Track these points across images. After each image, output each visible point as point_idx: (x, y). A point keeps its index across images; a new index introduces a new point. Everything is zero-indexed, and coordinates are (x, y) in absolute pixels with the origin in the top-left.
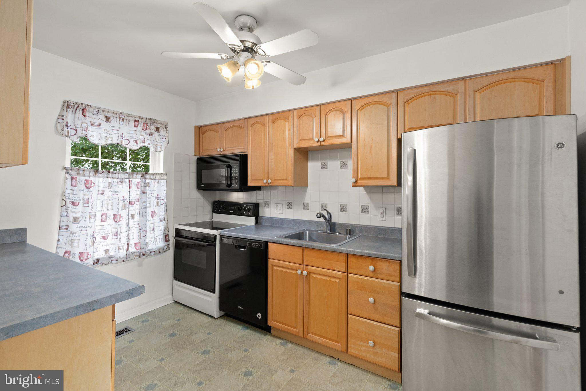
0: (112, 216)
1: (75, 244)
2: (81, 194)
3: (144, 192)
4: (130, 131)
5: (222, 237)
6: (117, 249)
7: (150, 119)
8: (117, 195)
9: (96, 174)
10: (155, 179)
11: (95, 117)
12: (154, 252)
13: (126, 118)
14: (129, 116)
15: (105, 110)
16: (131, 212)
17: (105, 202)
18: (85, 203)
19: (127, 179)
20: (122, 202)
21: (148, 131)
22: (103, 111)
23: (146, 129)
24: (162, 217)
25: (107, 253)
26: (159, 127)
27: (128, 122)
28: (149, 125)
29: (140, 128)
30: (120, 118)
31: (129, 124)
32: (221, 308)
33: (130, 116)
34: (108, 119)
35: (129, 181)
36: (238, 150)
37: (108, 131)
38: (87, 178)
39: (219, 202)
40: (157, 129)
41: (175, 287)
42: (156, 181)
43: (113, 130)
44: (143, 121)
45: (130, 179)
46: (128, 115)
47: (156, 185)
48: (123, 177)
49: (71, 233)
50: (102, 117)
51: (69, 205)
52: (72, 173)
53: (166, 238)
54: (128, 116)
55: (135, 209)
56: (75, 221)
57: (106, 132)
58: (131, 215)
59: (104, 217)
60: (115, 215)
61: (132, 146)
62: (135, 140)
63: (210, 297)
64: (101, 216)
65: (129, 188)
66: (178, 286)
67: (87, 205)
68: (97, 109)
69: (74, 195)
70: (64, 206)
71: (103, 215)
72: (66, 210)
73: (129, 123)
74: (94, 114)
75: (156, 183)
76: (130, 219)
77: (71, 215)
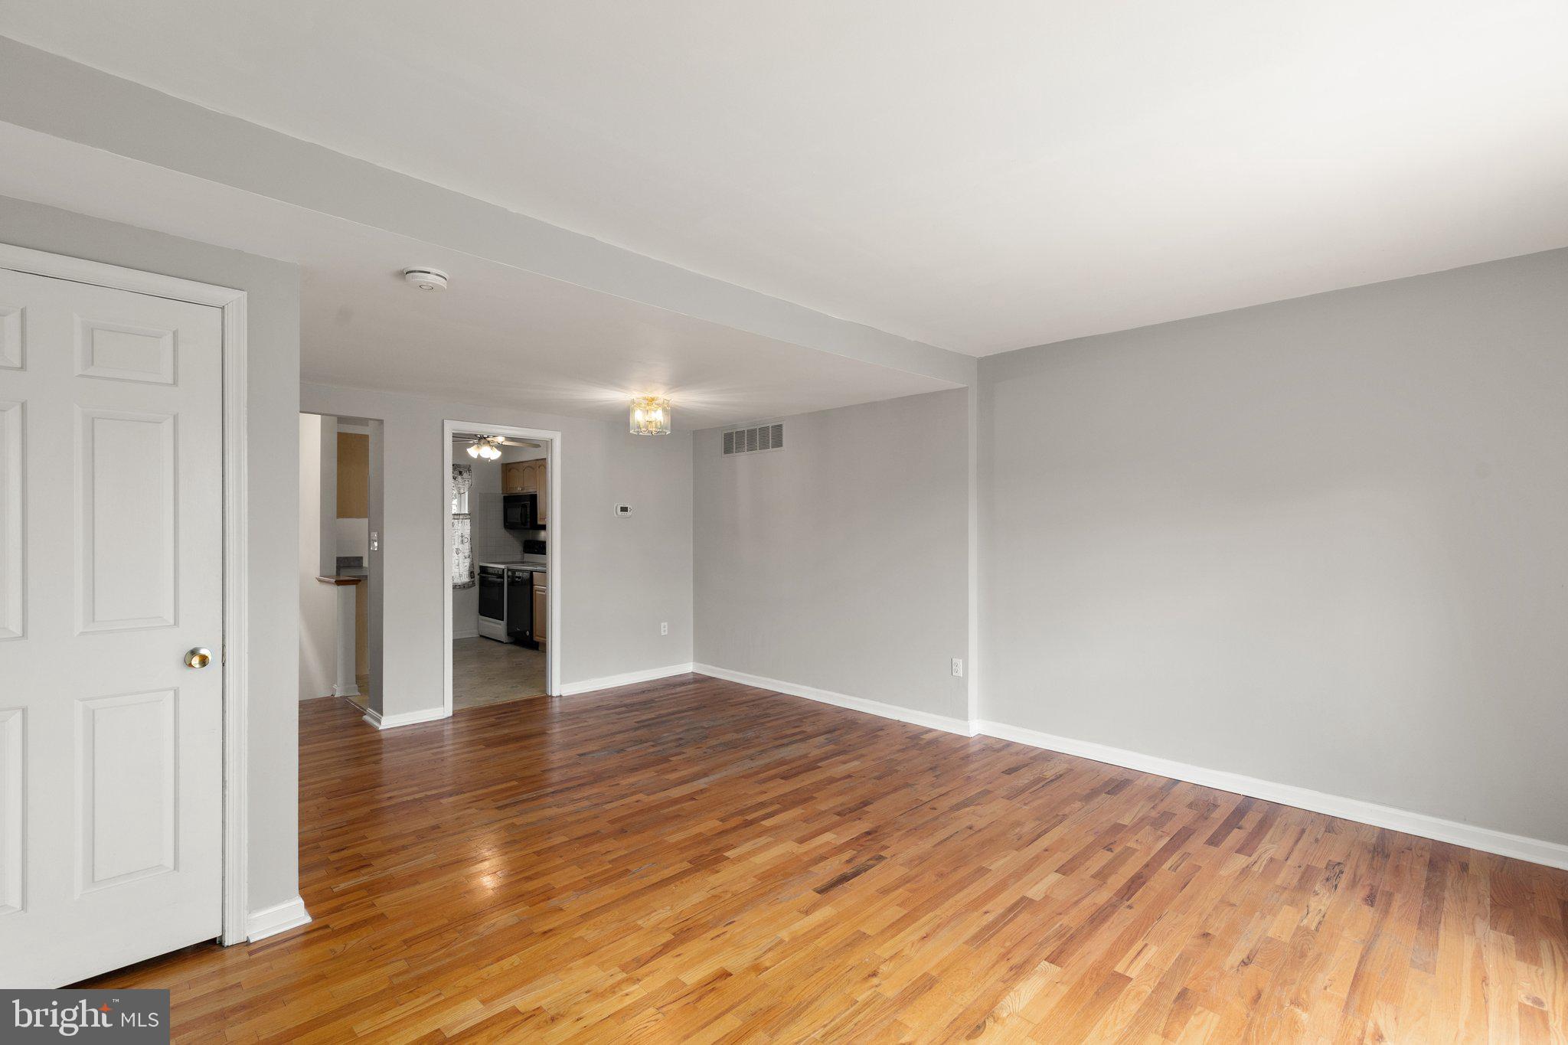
5: (508, 570)
12: (459, 585)
24: (467, 554)
32: (509, 634)
36: (531, 490)
39: (530, 541)
41: (480, 621)
42: (459, 521)
53: (472, 574)
63: (500, 624)
66: (482, 620)
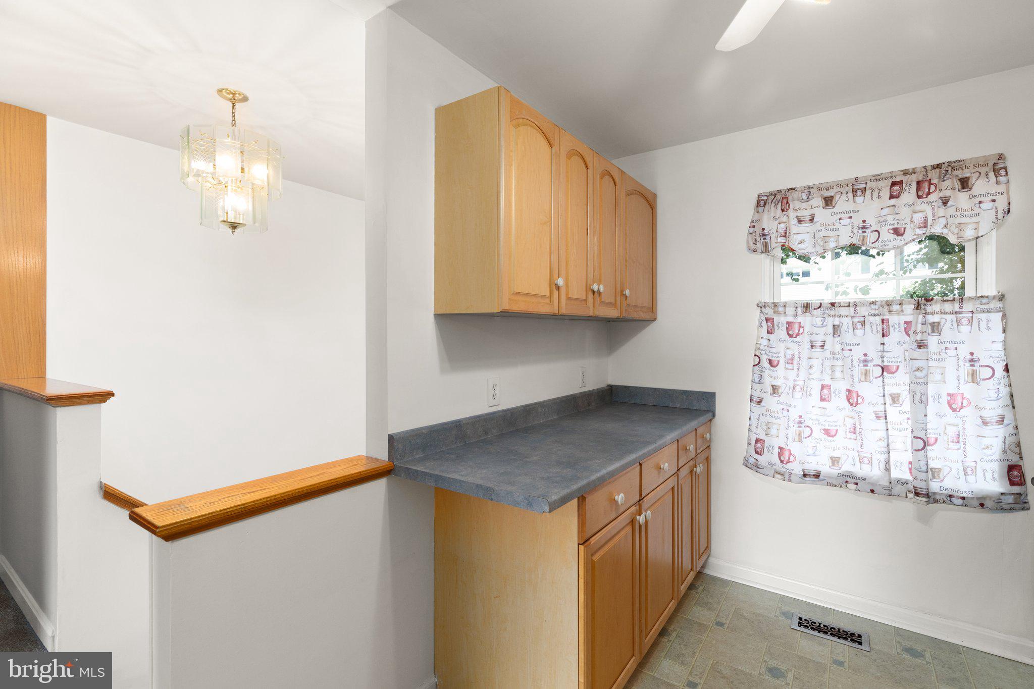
0: (844, 394)
1: (773, 431)
2: (782, 346)
3: (921, 346)
4: (883, 210)
6: (857, 461)
7: (938, 166)
8: (851, 350)
9: (806, 310)
10: (960, 313)
11: (804, 205)
12: (963, 498)
13: (871, 185)
14: (877, 178)
15: (823, 186)
16: (889, 390)
17: (828, 363)
18: (787, 363)
19: (877, 317)
20: (861, 365)
21: (933, 197)
22: (819, 189)
23: (929, 193)
24: (992, 414)
25: (836, 463)
26: (968, 175)
27: (875, 194)
28: (934, 181)
29: (909, 196)
30: (856, 191)
31: (879, 197)
33: (879, 177)
34: (828, 201)
35: (883, 321)
37: (829, 225)
38: (790, 319)
40: (964, 183)
42: (963, 317)
43: (840, 219)
44: (914, 178)
45: (884, 315)
46: (874, 178)
47: (965, 328)
48: (866, 314)
49: (768, 410)
50: (818, 201)
51: (765, 363)
52: (766, 312)
53: (1013, 473)
54: (874, 180)
55: (899, 383)
56: (774, 392)
57: (823, 228)
58: (891, 395)
59: (826, 391)
60: (849, 391)
61: (886, 243)
62: (892, 227)
64: (821, 391)
65: (883, 336)
67: (790, 366)
68: (807, 191)
69: (771, 349)
70: (757, 365)
71: (823, 387)
72: (759, 373)
73: (879, 193)
74: (802, 201)
75: (965, 321)
76: (888, 405)
77: (768, 382)
